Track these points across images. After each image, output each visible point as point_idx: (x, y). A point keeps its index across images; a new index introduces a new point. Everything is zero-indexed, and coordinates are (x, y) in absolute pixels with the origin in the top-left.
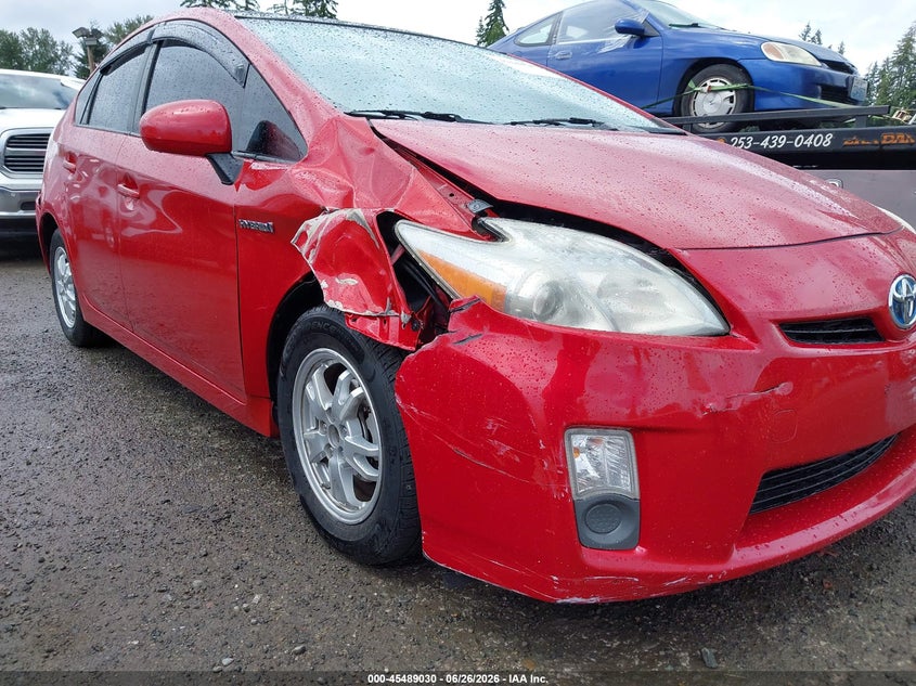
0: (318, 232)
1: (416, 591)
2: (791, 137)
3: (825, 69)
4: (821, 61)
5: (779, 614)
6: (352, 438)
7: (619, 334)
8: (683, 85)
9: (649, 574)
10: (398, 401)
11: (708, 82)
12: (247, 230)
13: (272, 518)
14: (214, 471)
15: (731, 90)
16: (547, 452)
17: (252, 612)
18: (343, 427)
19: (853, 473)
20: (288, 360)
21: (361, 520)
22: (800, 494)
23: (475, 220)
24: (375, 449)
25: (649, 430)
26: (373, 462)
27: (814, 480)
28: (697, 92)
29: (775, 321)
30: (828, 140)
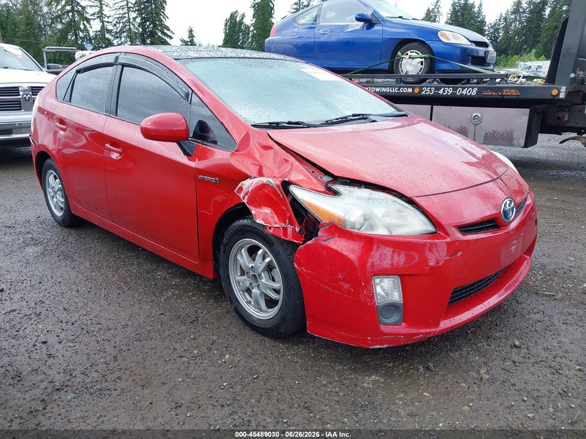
0: (249, 187)
1: (299, 348)
2: (455, 89)
3: (474, 47)
4: (471, 41)
5: (458, 347)
6: (264, 280)
7: (392, 236)
8: (394, 54)
9: (407, 334)
10: (296, 266)
11: (409, 52)
12: (203, 181)
13: (219, 319)
14: (179, 297)
15: (422, 58)
16: (365, 287)
17: (228, 363)
18: (259, 275)
19: (488, 284)
20: (227, 243)
21: (271, 317)
22: (467, 296)
23: (326, 185)
24: (278, 285)
25: (407, 275)
26: (277, 291)
27: (472, 290)
28: (403, 58)
29: (455, 227)
30: (474, 91)
